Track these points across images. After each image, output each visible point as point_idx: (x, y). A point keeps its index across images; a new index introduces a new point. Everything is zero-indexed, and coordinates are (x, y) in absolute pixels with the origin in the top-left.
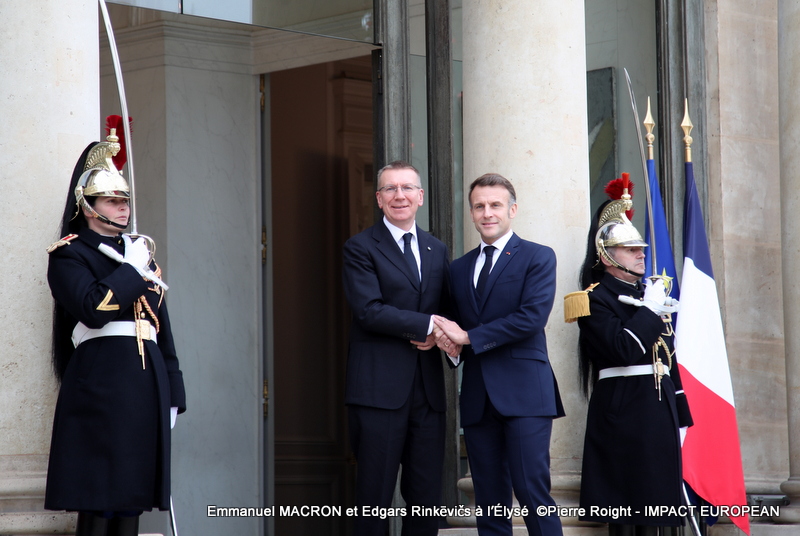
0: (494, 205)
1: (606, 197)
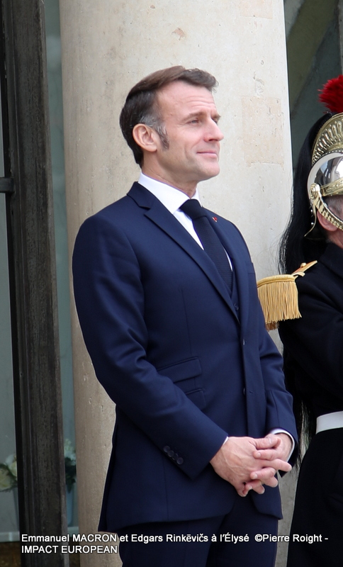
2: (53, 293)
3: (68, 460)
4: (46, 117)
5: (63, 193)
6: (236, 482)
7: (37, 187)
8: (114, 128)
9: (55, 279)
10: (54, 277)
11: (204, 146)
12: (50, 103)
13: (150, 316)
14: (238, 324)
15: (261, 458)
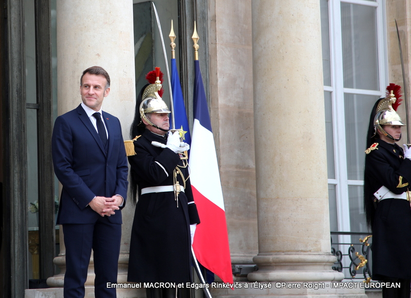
3: (56, 202)
6: (99, 212)
11: (87, 96)
12: (53, 79)
13: (74, 153)
14: (106, 158)
15: (107, 205)
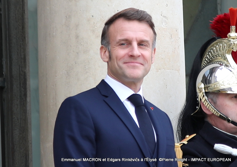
0: (141, 44)
1: (212, 33)
2: (30, 152)
4: (26, 38)
5: (37, 90)
7: (20, 84)
8: (71, 46)
9: (31, 143)
10: (30, 142)
